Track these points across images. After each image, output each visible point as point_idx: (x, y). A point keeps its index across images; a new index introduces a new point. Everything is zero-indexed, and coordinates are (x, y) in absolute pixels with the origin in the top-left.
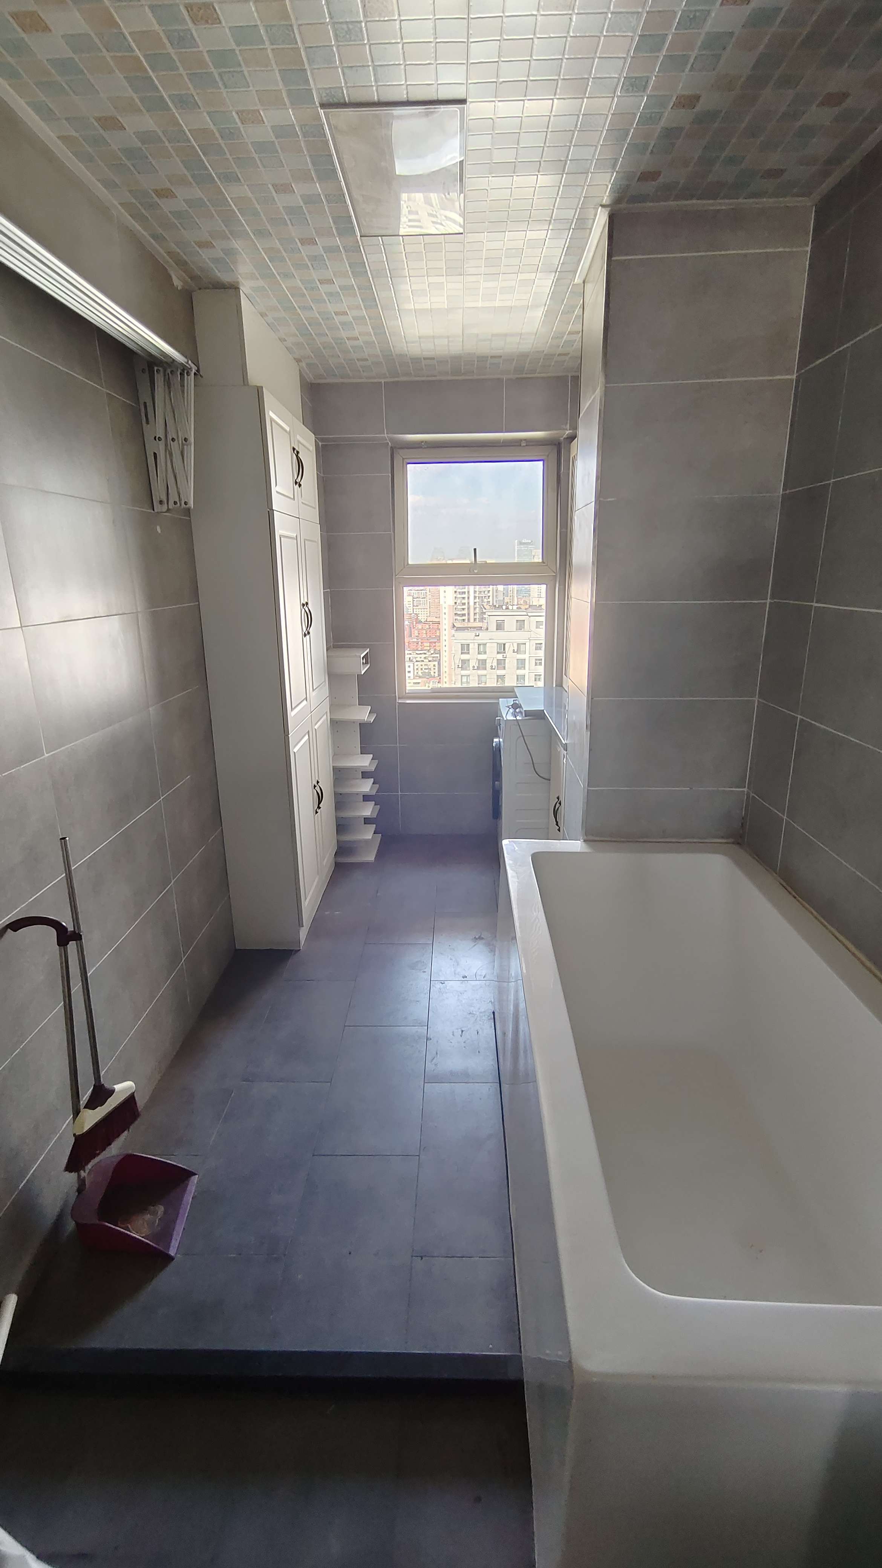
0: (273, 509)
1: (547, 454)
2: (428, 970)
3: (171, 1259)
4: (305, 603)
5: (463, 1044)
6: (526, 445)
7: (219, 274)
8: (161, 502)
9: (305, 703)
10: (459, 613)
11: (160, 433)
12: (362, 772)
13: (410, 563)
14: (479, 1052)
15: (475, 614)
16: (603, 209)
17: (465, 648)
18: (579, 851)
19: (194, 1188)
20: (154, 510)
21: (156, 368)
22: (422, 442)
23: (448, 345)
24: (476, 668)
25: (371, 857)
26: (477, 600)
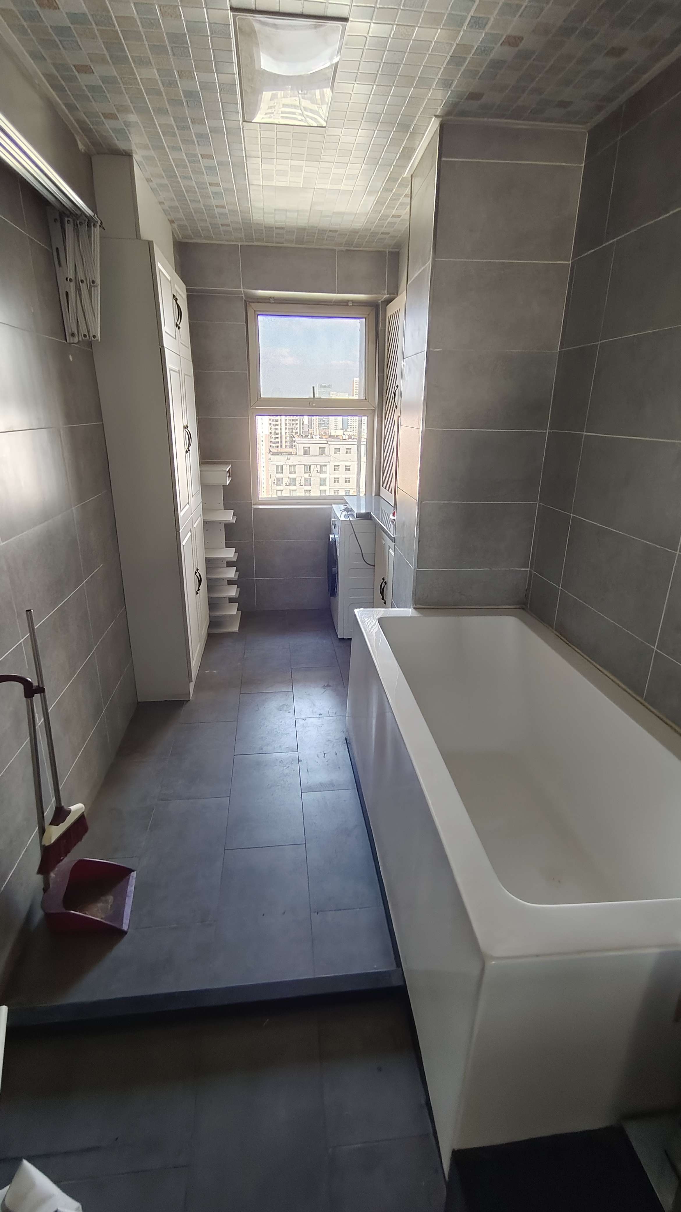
0: (164, 346)
1: (368, 313)
2: (292, 711)
3: (125, 933)
4: (186, 426)
5: (327, 763)
6: (353, 306)
7: (116, 142)
8: (73, 335)
9: (188, 506)
10: (273, 441)
11: (71, 276)
12: (227, 562)
13: (261, 397)
14: (339, 768)
15: (286, 442)
16: (436, 119)
17: (280, 469)
18: (410, 616)
19: (134, 881)
20: (66, 341)
21: (66, 219)
22: (270, 298)
23: (297, 218)
24: (288, 484)
25: (236, 629)
26: (287, 431)
